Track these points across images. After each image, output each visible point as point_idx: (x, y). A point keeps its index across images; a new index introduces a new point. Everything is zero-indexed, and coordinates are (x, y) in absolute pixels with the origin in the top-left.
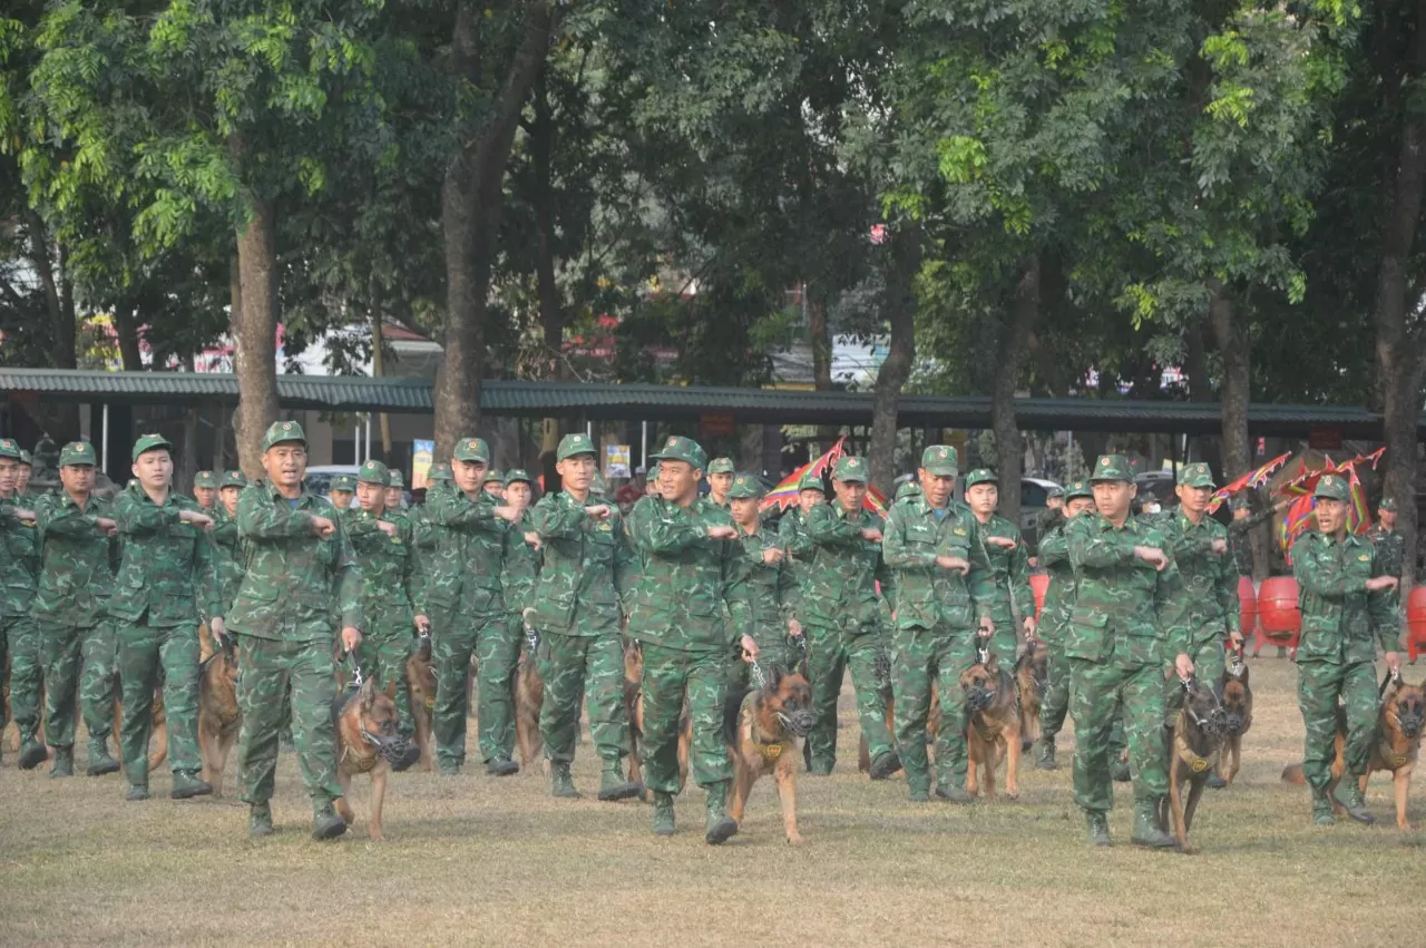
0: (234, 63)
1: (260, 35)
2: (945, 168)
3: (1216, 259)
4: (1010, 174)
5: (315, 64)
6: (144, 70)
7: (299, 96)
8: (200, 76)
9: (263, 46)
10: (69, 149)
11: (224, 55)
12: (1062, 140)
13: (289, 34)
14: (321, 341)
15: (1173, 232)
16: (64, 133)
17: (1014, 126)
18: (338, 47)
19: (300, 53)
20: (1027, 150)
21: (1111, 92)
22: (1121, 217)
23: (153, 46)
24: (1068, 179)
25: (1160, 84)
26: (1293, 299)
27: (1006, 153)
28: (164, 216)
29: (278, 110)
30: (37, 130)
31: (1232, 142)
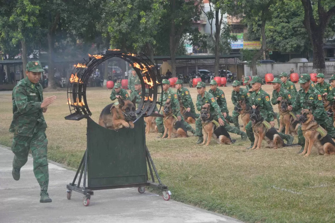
0: (21, 22)
1: (24, 18)
2: (109, 31)
3: (144, 40)
4: (117, 31)
5: (31, 21)
6: (9, 24)
7: (30, 25)
8: (16, 24)
12: (122, 27)
13: (27, 18)
14: (32, 54)
15: (138, 37)
17: (116, 25)
18: (34, 19)
19: (29, 20)
20: (118, 28)
21: (128, 20)
22: (132, 35)
23: (10, 20)
24: (123, 31)
25: (135, 19)
26: (154, 44)
27: (116, 28)
28: (14, 41)
29: (27, 27)
31: (144, 25)
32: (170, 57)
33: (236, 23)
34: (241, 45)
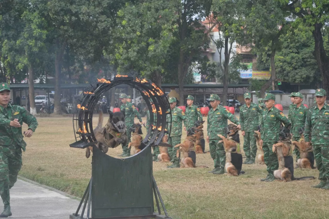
1: (31, 42)
2: (116, 58)
5: (38, 46)
6: (16, 48)
7: (35, 50)
8: (23, 48)
9: (31, 44)
10: (7, 58)
11: (26, 45)
13: (34, 42)
14: (39, 79)
15: (146, 65)
16: (6, 56)
17: (124, 52)
18: (40, 44)
19: (36, 45)
20: (126, 56)
21: (137, 48)
23: (17, 44)
24: (132, 59)
25: (143, 46)
26: (162, 72)
27: (124, 56)
28: (20, 66)
29: (33, 51)
30: (3, 55)
31: (153, 53)
32: (178, 85)
33: (245, 52)
34: (250, 75)
